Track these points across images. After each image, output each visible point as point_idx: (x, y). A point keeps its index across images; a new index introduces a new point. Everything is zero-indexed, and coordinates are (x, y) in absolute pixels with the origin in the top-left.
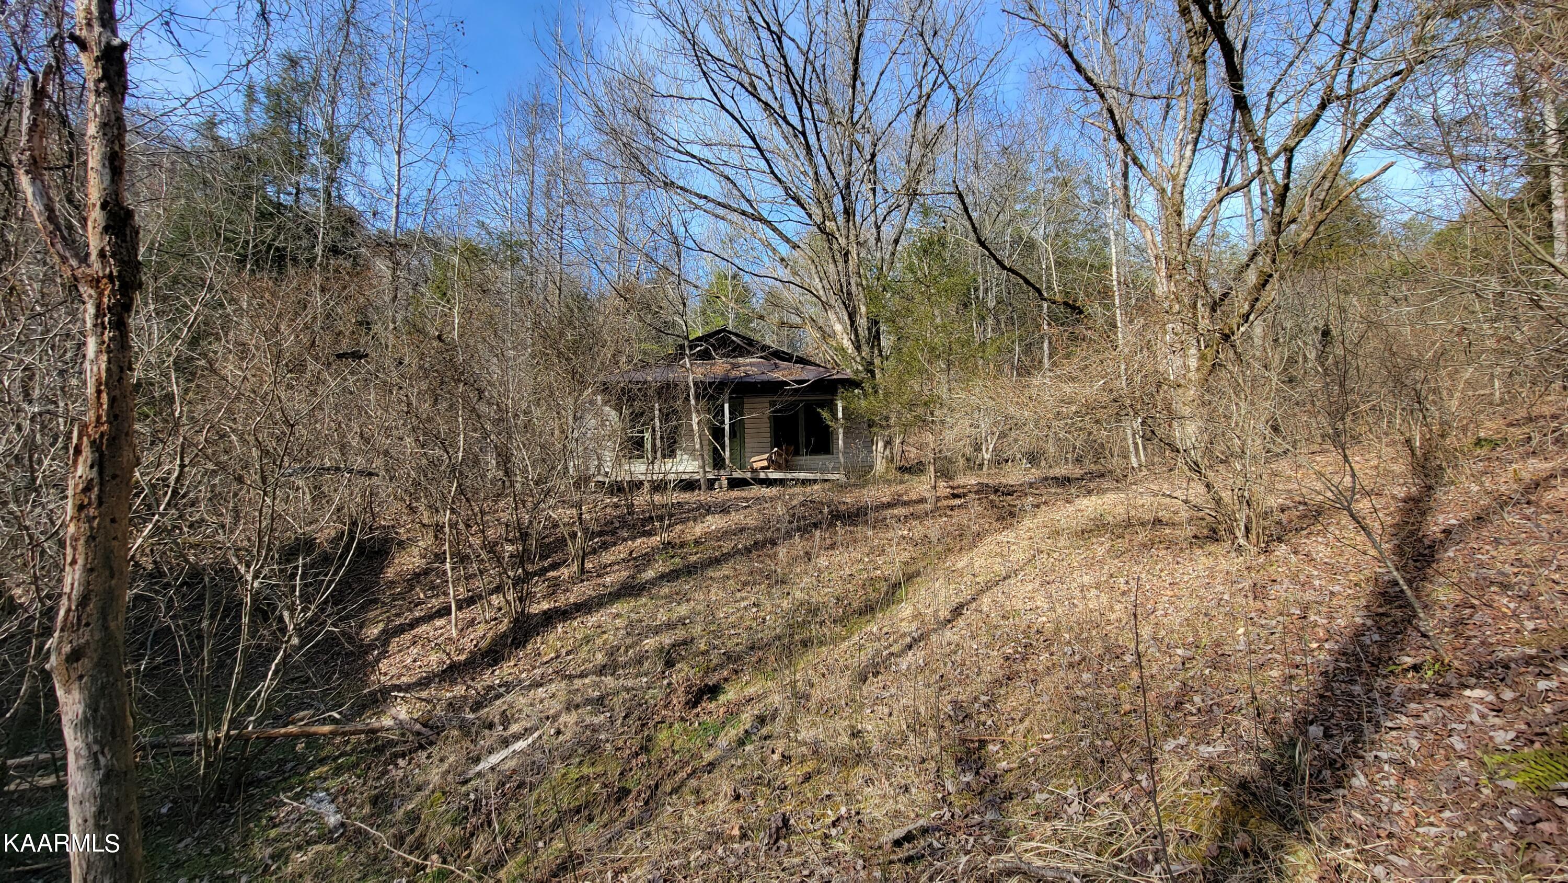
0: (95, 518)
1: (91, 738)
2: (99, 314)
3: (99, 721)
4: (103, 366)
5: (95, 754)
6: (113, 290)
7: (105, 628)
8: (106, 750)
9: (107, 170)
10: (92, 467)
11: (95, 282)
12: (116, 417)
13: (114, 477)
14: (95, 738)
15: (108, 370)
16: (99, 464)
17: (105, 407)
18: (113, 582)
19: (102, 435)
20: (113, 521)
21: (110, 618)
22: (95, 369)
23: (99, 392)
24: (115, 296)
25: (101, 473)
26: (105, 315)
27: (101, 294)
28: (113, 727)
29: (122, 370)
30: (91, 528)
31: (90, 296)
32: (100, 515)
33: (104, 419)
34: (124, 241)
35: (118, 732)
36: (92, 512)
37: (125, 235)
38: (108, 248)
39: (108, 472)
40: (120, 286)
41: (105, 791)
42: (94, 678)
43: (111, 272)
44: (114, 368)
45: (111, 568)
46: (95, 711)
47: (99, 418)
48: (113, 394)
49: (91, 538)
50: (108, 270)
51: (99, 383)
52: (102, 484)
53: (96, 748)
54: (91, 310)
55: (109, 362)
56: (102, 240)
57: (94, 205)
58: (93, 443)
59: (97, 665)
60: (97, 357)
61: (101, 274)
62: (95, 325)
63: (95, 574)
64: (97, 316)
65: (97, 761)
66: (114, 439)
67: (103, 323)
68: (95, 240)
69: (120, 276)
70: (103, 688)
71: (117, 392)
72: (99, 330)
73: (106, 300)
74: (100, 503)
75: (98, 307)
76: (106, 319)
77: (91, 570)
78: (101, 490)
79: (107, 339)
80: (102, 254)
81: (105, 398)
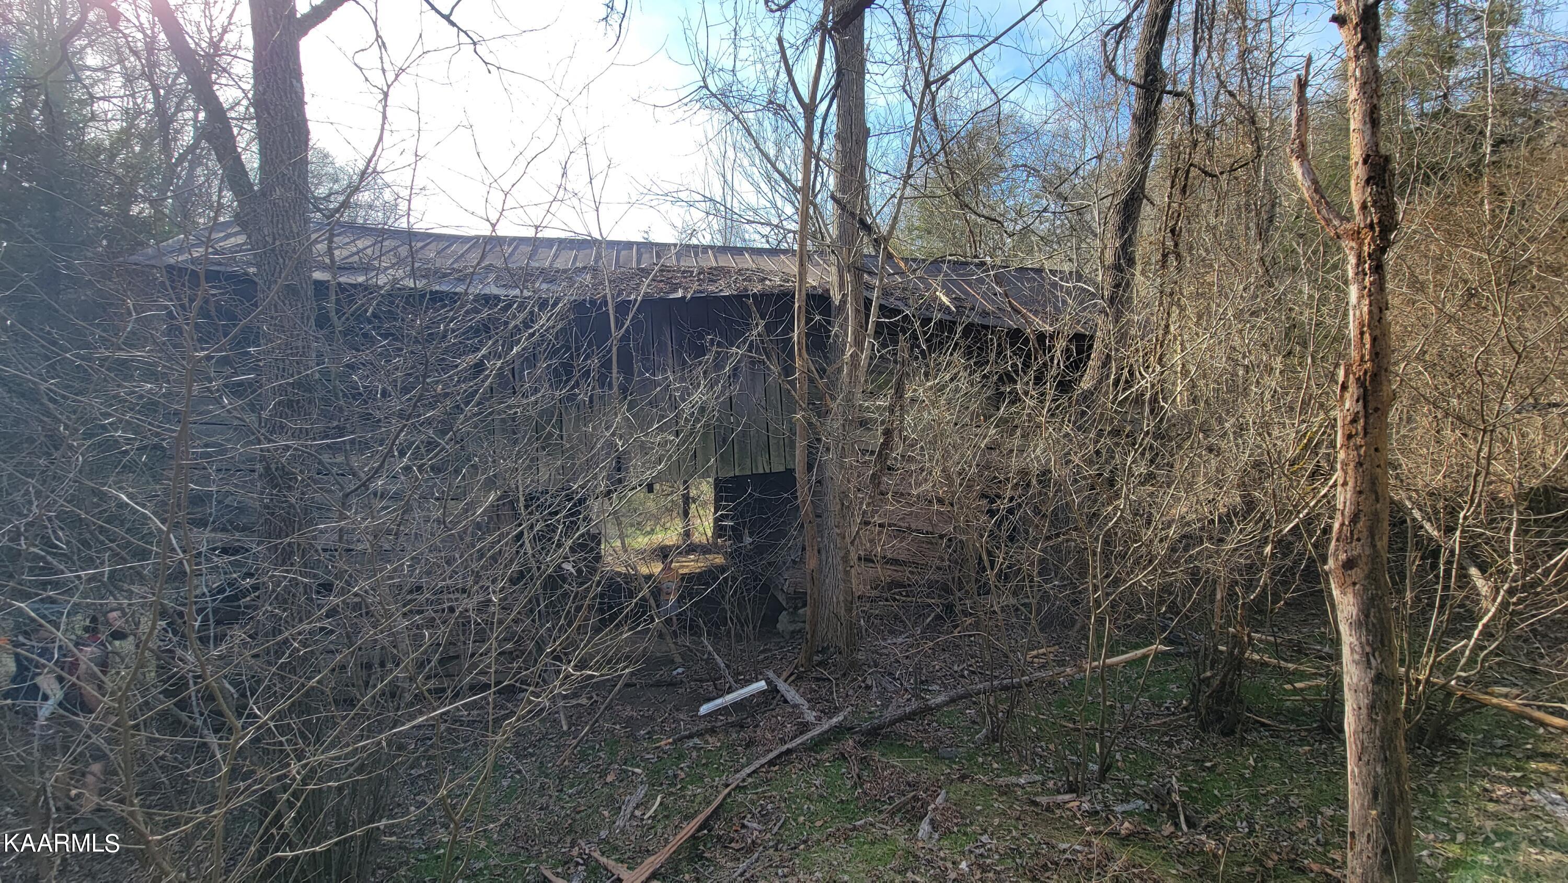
0: (1361, 446)
1: (1363, 639)
2: (1360, 261)
3: (1370, 627)
4: (1366, 309)
5: (1367, 654)
6: (1373, 238)
7: (1374, 546)
8: (1377, 654)
9: (1368, 126)
10: (1358, 401)
11: (1356, 235)
12: (1377, 354)
13: (1376, 410)
14: (1368, 640)
15: (1370, 312)
16: (1364, 398)
17: (1368, 346)
18: (1378, 506)
19: (1366, 373)
20: (1376, 450)
21: (1377, 538)
22: (1358, 313)
23: (1362, 333)
24: (1374, 242)
25: (1365, 407)
26: (1365, 262)
27: (1361, 245)
28: (1382, 635)
29: (1381, 311)
30: (1359, 455)
31: (1352, 248)
32: (1366, 444)
33: (1367, 357)
34: (1383, 187)
35: (1386, 643)
36: (1359, 440)
37: (1384, 181)
38: (1369, 199)
39: (1371, 405)
40: (1380, 232)
41: (1376, 690)
42: (1365, 589)
43: (1372, 221)
44: (1376, 311)
45: (1376, 493)
46: (1367, 616)
47: (1362, 357)
48: (1375, 333)
49: (1360, 464)
50: (1369, 219)
51: (1362, 325)
52: (1366, 417)
53: (1368, 649)
54: (1352, 260)
55: (1370, 305)
56: (1364, 193)
57: (1357, 163)
58: (1358, 379)
59: (1367, 577)
60: (1359, 302)
61: (1362, 225)
62: (1357, 274)
63: (1363, 496)
64: (1358, 265)
65: (1368, 661)
66: (1375, 375)
67: (1364, 270)
68: (1357, 194)
69: (1380, 222)
70: (1372, 599)
71: (1377, 332)
72: (1361, 277)
73: (1366, 248)
74: (1366, 434)
75: (1359, 257)
76: (1367, 266)
77: (1360, 492)
78: (1366, 423)
79: (1367, 284)
80: (1364, 207)
81: (1367, 337)
